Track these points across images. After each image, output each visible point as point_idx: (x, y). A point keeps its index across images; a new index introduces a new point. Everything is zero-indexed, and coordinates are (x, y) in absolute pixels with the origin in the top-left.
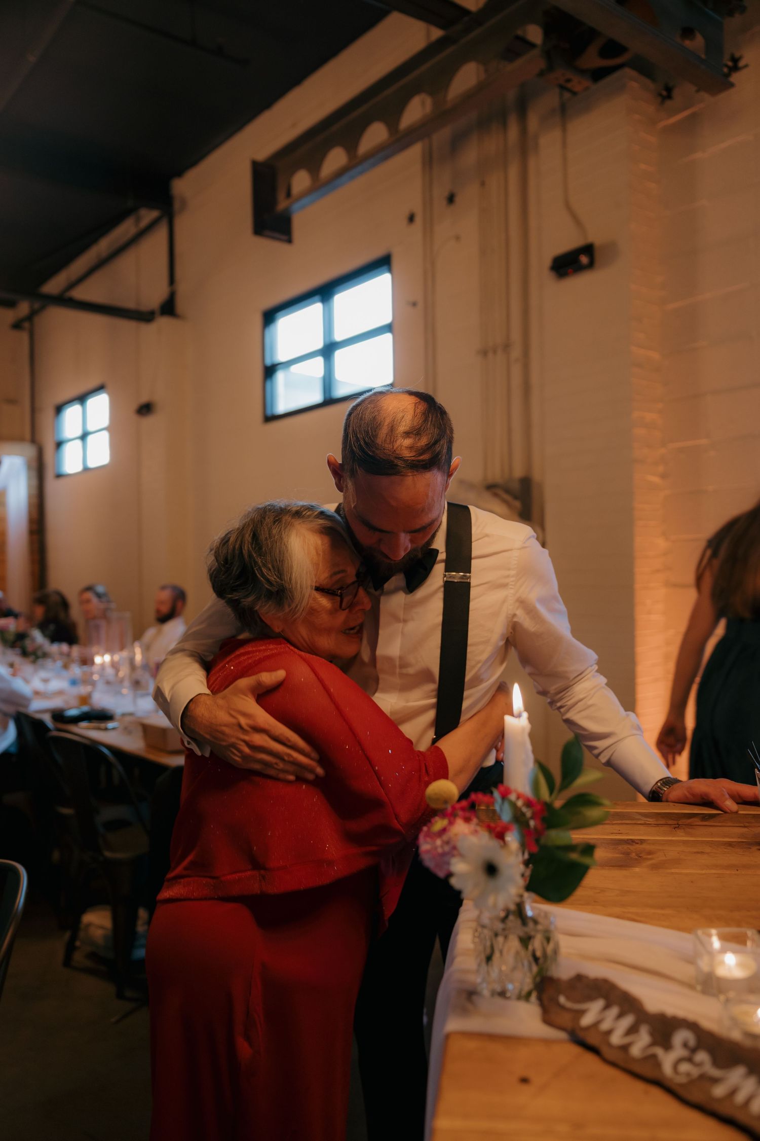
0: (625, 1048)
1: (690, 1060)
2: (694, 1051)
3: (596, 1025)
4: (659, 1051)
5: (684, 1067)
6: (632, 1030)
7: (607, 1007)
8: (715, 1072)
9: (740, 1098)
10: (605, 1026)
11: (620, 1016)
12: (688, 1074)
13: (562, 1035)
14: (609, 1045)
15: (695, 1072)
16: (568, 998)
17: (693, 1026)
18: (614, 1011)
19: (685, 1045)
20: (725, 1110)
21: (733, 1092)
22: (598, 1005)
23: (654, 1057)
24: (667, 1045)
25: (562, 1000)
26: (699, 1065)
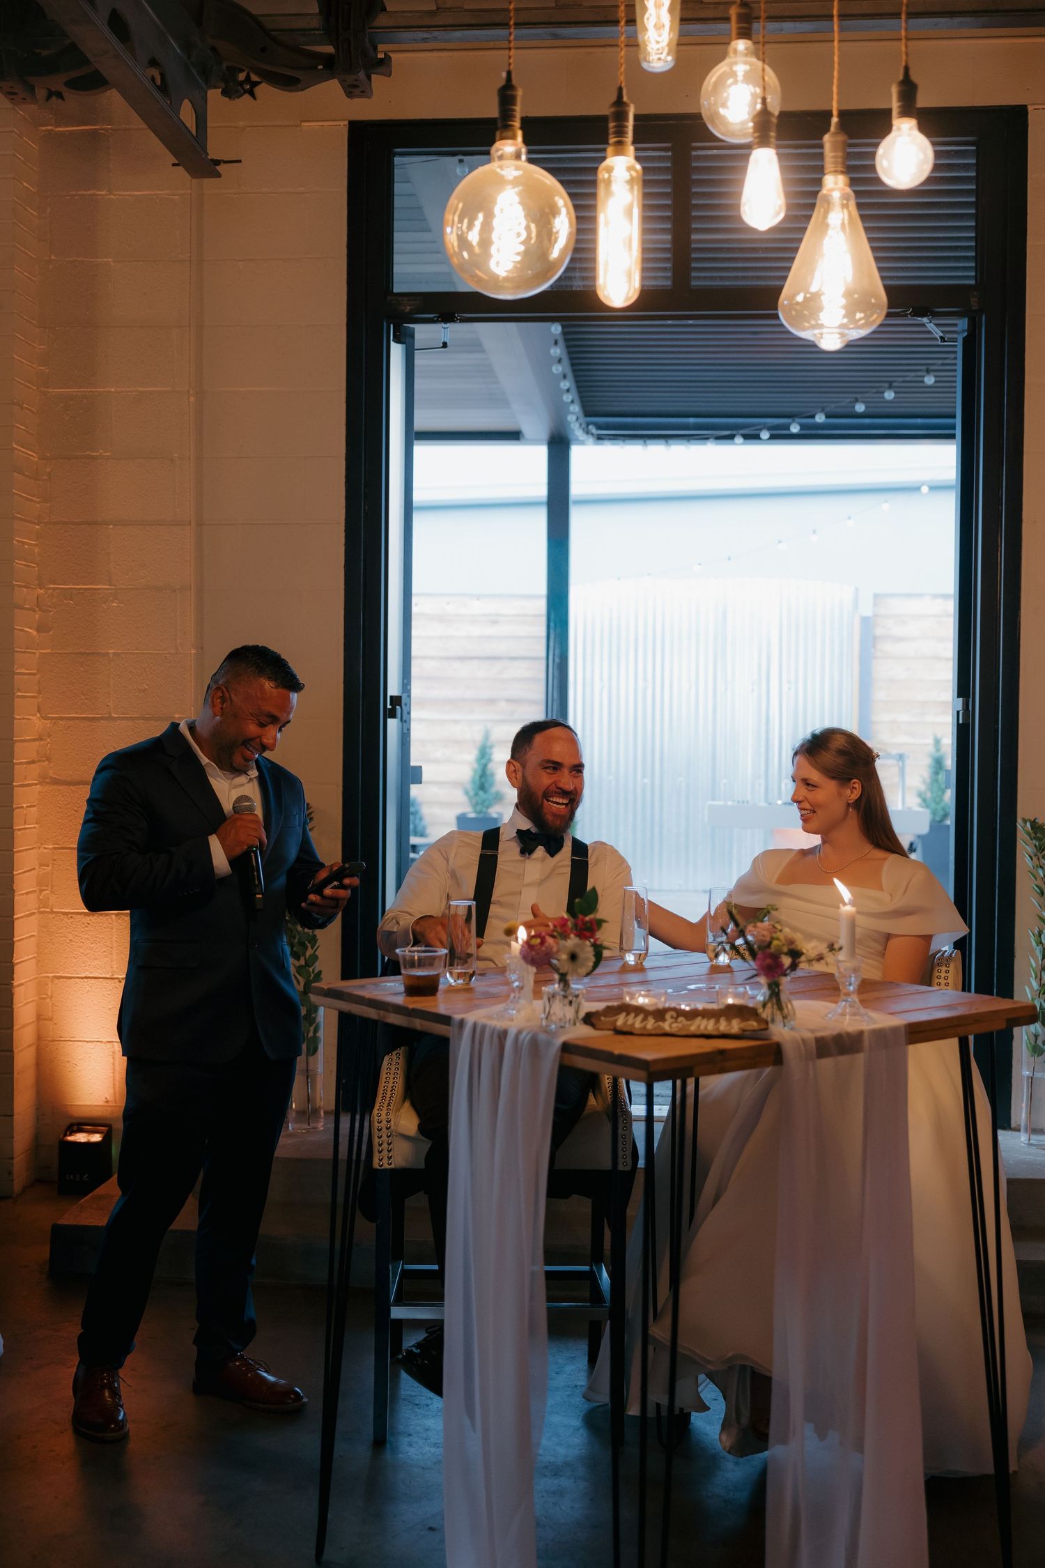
0: (645, 1028)
1: (676, 1022)
2: (676, 1018)
3: (625, 1023)
4: (661, 1023)
5: (674, 1025)
6: (645, 1019)
7: (628, 1015)
8: (689, 1023)
9: (702, 1027)
10: (630, 1022)
11: (635, 1017)
12: (677, 1027)
13: (610, 1033)
14: (635, 1029)
15: (680, 1025)
16: (605, 1016)
17: (674, 1009)
18: (632, 1015)
19: (672, 1017)
20: (699, 1033)
21: (699, 1026)
22: (624, 1014)
23: (659, 1026)
24: (664, 1020)
25: (603, 1018)
26: (682, 1021)
